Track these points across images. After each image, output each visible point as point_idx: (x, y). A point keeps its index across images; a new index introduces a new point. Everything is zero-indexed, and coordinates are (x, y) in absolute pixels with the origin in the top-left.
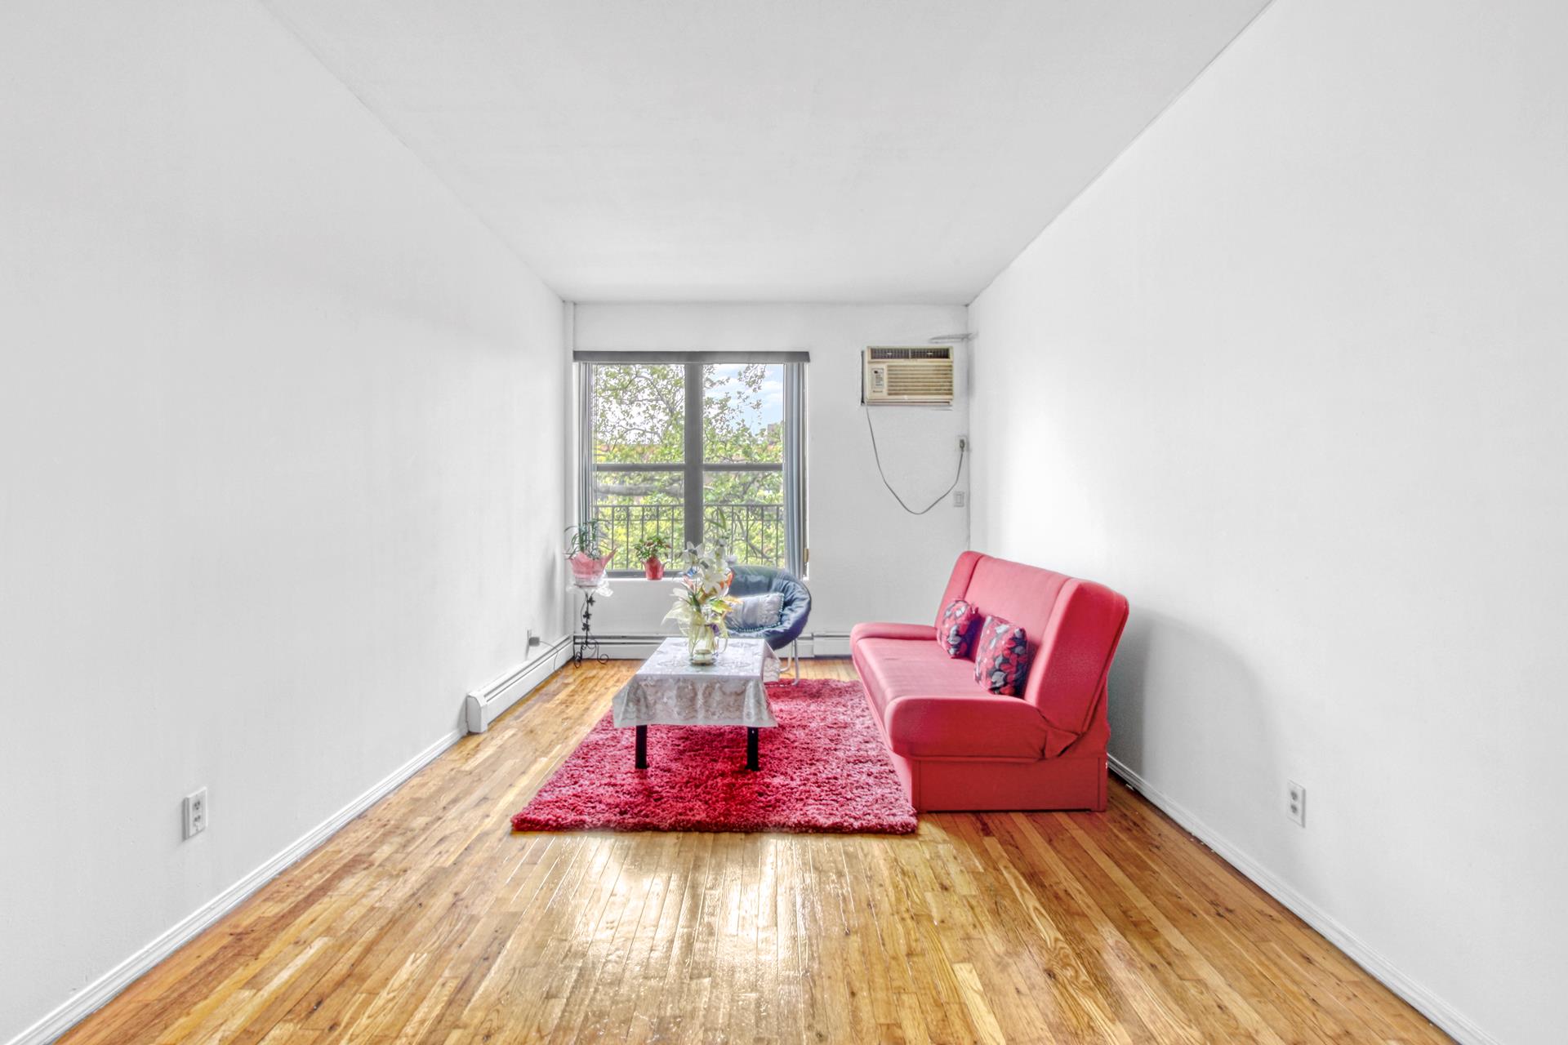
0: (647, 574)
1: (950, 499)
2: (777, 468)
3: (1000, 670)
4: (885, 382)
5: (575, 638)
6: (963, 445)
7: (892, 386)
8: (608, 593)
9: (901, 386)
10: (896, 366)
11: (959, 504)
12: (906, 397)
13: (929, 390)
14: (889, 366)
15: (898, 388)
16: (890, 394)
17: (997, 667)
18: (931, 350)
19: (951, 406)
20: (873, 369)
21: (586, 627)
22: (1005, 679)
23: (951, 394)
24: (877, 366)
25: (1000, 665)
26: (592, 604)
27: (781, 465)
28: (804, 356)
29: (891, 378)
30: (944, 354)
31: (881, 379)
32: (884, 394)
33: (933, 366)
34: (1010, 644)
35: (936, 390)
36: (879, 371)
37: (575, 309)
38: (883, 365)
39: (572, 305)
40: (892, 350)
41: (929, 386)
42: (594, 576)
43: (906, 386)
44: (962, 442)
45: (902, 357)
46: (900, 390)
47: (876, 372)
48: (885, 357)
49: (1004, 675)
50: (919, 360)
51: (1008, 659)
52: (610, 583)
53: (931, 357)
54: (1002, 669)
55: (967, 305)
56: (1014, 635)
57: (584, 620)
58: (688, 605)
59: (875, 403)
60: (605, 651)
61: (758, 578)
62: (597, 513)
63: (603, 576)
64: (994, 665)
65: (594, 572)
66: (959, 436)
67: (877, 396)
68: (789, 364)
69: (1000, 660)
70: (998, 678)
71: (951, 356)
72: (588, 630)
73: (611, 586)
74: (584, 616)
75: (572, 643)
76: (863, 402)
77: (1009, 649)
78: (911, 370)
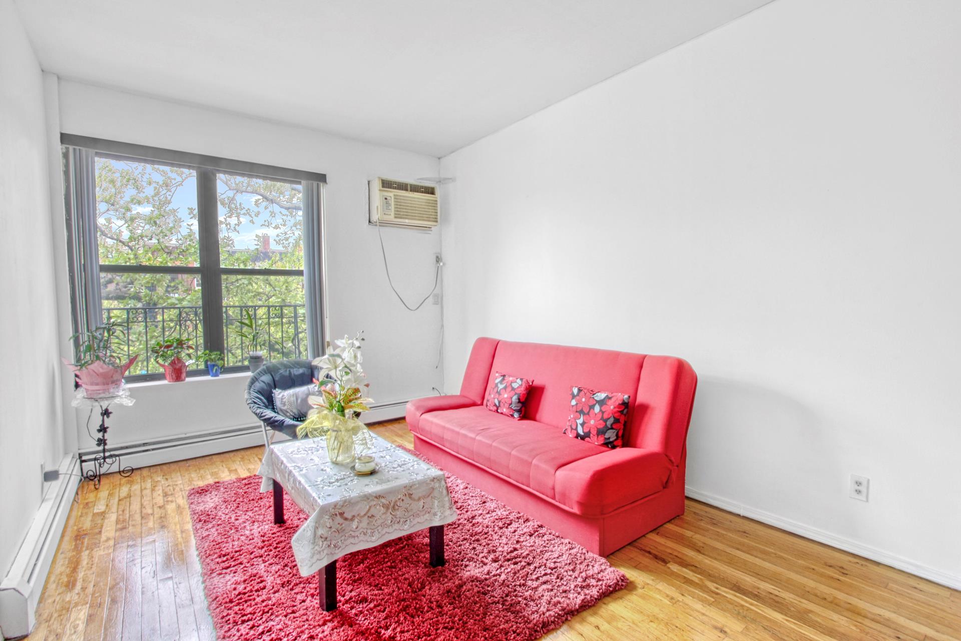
0: (168, 377)
1: (431, 299)
2: (300, 273)
3: (612, 428)
4: (393, 207)
5: (80, 456)
6: (438, 259)
7: (398, 211)
8: (129, 403)
9: (403, 212)
10: (400, 196)
11: (436, 303)
12: (407, 221)
13: (423, 217)
14: (395, 195)
15: (402, 213)
16: (396, 217)
17: (609, 426)
18: (422, 187)
19: (431, 231)
20: (383, 196)
21: (102, 442)
22: (617, 435)
23: (437, 222)
24: (386, 194)
25: (612, 425)
26: (108, 417)
27: (303, 271)
28: (322, 178)
29: (397, 205)
30: (431, 191)
31: (390, 205)
32: (391, 217)
33: (425, 199)
34: (619, 408)
35: (427, 217)
36: (388, 198)
37: (59, 83)
38: (391, 194)
39: (56, 79)
40: (396, 182)
41: (423, 214)
42: (114, 385)
43: (407, 212)
44: (437, 257)
45: (402, 190)
46: (403, 215)
47: (386, 199)
48: (391, 188)
49: (616, 432)
50: (415, 193)
51: (619, 419)
52: (130, 389)
53: (422, 192)
54: (614, 427)
55: (439, 158)
56: (624, 400)
57: (100, 435)
58: (326, 412)
59: (383, 224)
60: (127, 462)
61: (301, 371)
62: (109, 318)
63: (123, 384)
64: (606, 425)
65: (113, 382)
66: (436, 253)
67: (386, 218)
68: (310, 182)
69: (612, 420)
70: (611, 435)
71: (436, 193)
72: (105, 444)
73: (133, 393)
74: (99, 431)
75: (79, 461)
76: (370, 222)
77: (619, 411)
78: (411, 201)
